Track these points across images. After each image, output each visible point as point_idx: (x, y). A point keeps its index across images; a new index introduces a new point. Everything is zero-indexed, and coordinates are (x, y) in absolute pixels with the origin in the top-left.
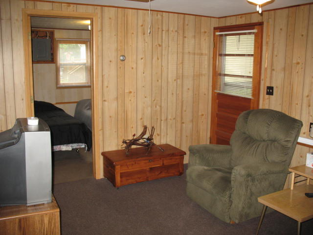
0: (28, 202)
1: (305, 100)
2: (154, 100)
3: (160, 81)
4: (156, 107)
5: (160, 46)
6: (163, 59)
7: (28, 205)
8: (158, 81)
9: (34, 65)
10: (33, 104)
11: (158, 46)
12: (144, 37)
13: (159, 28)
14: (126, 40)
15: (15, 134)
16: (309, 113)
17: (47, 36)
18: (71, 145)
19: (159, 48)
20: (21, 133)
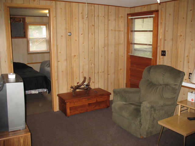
1: (186, 59)
2: (90, 60)
3: (94, 48)
4: (91, 65)
5: (93, 26)
6: (95, 34)
7: (9, 131)
8: (92, 48)
9: (12, 39)
11: (92, 26)
12: (83, 20)
13: (92, 15)
14: (71, 22)
16: (188, 67)
17: (21, 21)
18: (38, 90)
19: (93, 27)
20: (4, 84)
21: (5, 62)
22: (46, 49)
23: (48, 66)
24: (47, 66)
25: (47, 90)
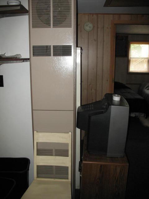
0: (108, 154)
10: (113, 84)
15: (104, 105)
17: (123, 39)
18: (135, 113)
21: (107, 80)
22: (146, 70)
23: (148, 88)
24: (146, 89)
25: (144, 115)
